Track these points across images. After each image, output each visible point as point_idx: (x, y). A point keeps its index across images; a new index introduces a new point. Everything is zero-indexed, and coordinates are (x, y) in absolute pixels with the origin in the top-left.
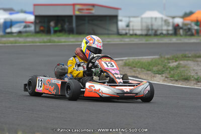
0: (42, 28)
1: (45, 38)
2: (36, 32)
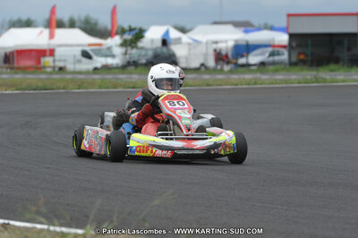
0: (302, 57)
1: (308, 74)
2: (292, 64)
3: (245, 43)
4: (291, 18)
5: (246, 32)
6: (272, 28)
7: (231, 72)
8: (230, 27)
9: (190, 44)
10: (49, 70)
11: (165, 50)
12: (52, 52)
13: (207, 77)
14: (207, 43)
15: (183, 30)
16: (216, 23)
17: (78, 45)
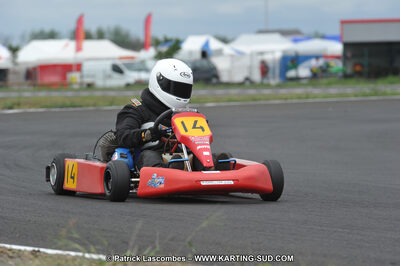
0: (358, 68)
1: (365, 87)
3: (293, 54)
4: (345, 26)
5: (296, 41)
6: (324, 37)
7: (279, 86)
8: (277, 37)
9: (232, 56)
10: (76, 87)
11: (205, 62)
12: (79, 67)
13: (252, 92)
14: (252, 55)
15: (225, 41)
16: (261, 32)
17: (108, 59)
